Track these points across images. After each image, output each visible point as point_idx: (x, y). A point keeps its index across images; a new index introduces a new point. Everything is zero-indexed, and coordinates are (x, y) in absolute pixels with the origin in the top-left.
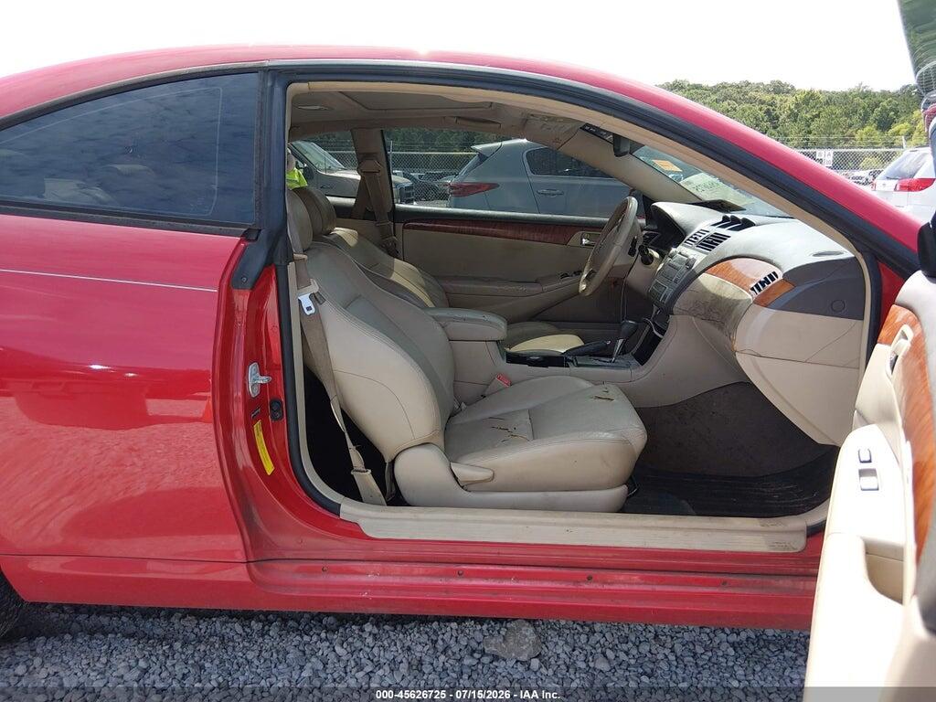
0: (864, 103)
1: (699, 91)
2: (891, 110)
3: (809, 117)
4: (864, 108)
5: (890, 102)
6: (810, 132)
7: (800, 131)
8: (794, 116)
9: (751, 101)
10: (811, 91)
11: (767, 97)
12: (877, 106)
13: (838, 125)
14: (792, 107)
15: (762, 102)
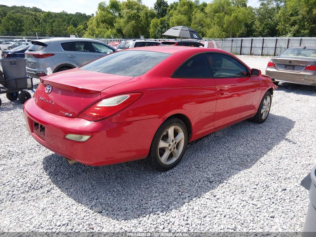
0: (67, 17)
1: (6, 8)
2: (76, 21)
3: (51, 21)
4: (68, 19)
5: (75, 18)
6: (53, 27)
7: (49, 26)
8: (45, 21)
9: (28, 14)
10: (49, 12)
11: (33, 13)
12: (71, 19)
13: (62, 25)
14: (44, 17)
15: (32, 15)
